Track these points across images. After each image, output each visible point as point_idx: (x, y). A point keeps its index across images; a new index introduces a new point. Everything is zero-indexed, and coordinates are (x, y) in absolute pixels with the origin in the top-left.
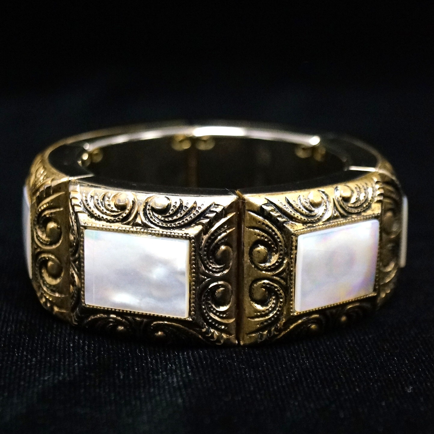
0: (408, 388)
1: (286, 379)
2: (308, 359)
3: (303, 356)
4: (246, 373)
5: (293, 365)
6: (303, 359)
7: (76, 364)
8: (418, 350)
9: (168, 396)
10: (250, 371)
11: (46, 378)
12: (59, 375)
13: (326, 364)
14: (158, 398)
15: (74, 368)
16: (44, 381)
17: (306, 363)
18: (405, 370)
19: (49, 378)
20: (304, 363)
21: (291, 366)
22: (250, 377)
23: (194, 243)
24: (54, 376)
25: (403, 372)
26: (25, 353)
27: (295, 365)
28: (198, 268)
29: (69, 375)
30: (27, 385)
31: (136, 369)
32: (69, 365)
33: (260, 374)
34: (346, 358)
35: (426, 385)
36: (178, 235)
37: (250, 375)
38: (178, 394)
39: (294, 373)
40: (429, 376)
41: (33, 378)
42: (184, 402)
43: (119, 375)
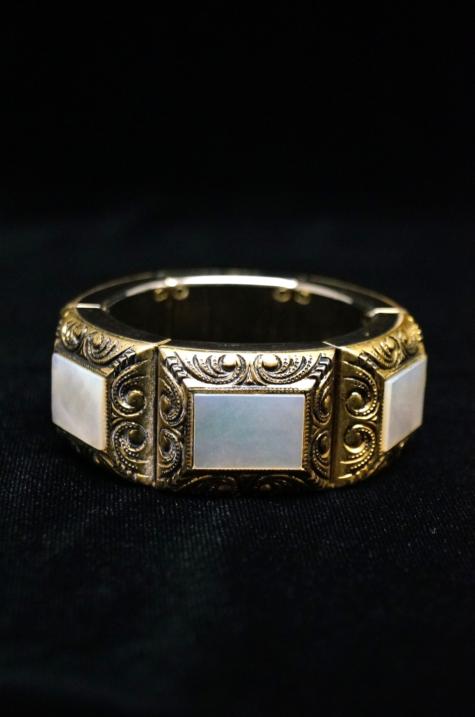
0: (433, 529)
1: (318, 518)
2: (338, 498)
3: (334, 495)
4: (280, 511)
5: (325, 504)
6: (334, 498)
7: (120, 500)
8: (442, 491)
9: (207, 534)
10: (284, 510)
11: (92, 512)
12: (105, 509)
13: (355, 503)
14: (198, 535)
15: (118, 504)
16: (90, 514)
17: (337, 502)
18: (429, 512)
19: (95, 512)
20: (335, 502)
21: (323, 505)
22: (284, 515)
23: (309, 396)
24: (100, 510)
25: (427, 513)
26: (72, 484)
27: (327, 504)
28: (311, 419)
29: (114, 510)
30: (75, 518)
31: (177, 504)
32: (114, 499)
33: (294, 512)
34: (375, 498)
35: (449, 526)
36: (297, 390)
37: (284, 513)
38: (217, 531)
39: (325, 512)
40: (452, 518)
41: (80, 510)
42: (222, 541)
43: (160, 511)
